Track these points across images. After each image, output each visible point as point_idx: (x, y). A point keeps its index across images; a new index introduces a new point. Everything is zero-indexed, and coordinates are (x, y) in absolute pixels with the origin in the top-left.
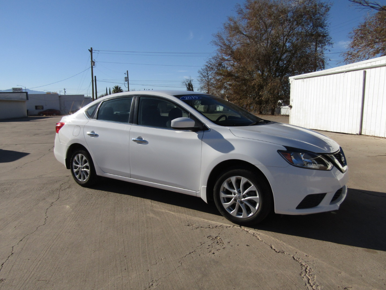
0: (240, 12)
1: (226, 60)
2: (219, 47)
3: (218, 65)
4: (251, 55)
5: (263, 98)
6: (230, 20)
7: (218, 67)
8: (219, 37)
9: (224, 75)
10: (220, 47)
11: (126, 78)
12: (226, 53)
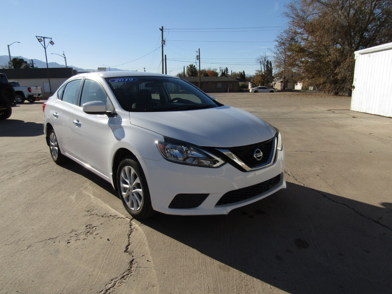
1: (299, 34)
3: (290, 39)
5: (338, 77)
7: (290, 42)
8: (292, 7)
9: (296, 51)
10: (292, 19)
11: (197, 56)
12: (299, 26)
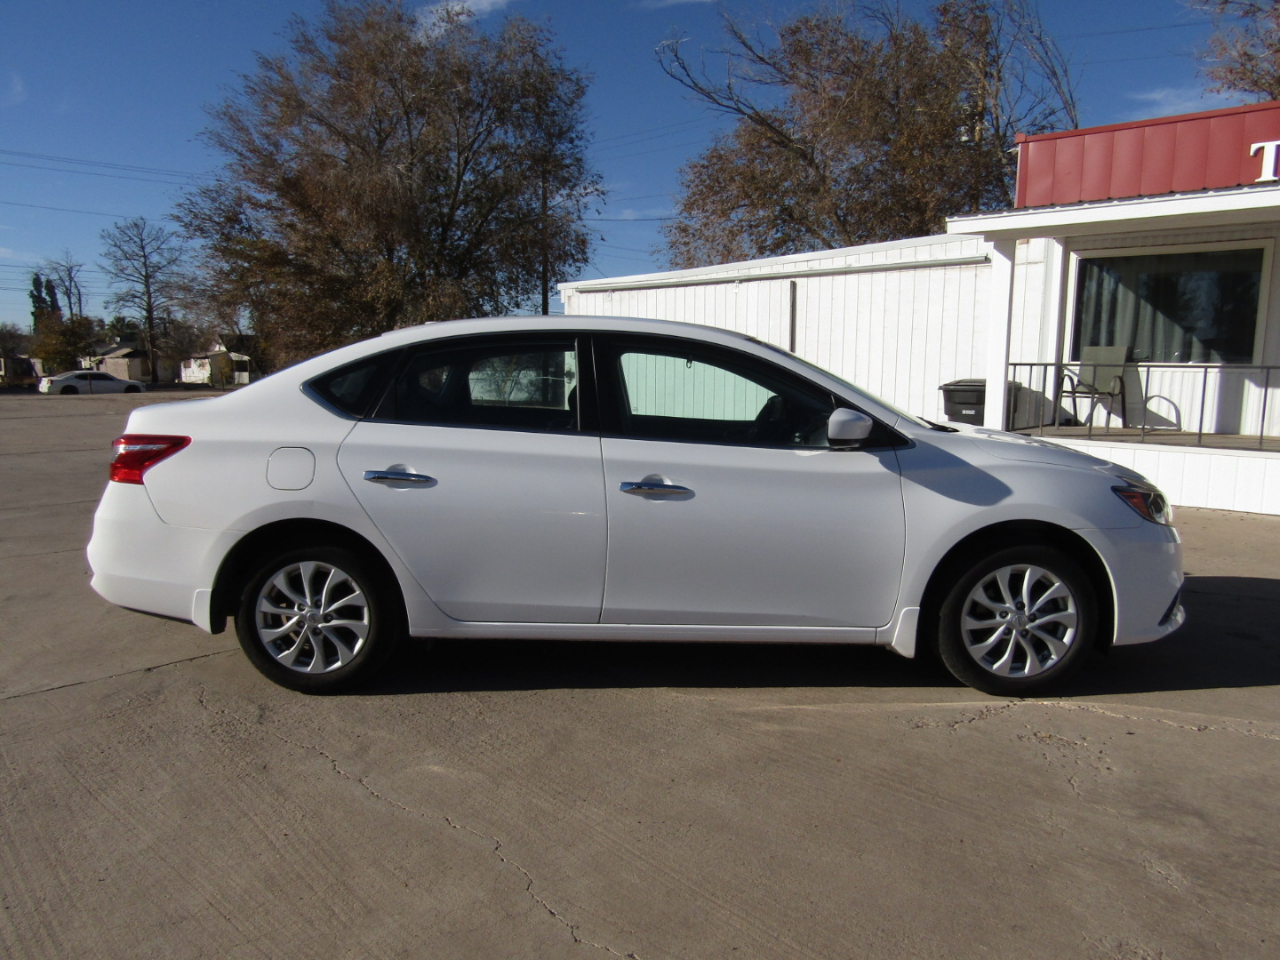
0: (305, 45)
1: (262, 206)
2: (233, 158)
3: (222, 220)
4: (367, 200)
6: (266, 64)
7: (223, 228)
8: (231, 119)
10: (236, 156)
12: (262, 182)
